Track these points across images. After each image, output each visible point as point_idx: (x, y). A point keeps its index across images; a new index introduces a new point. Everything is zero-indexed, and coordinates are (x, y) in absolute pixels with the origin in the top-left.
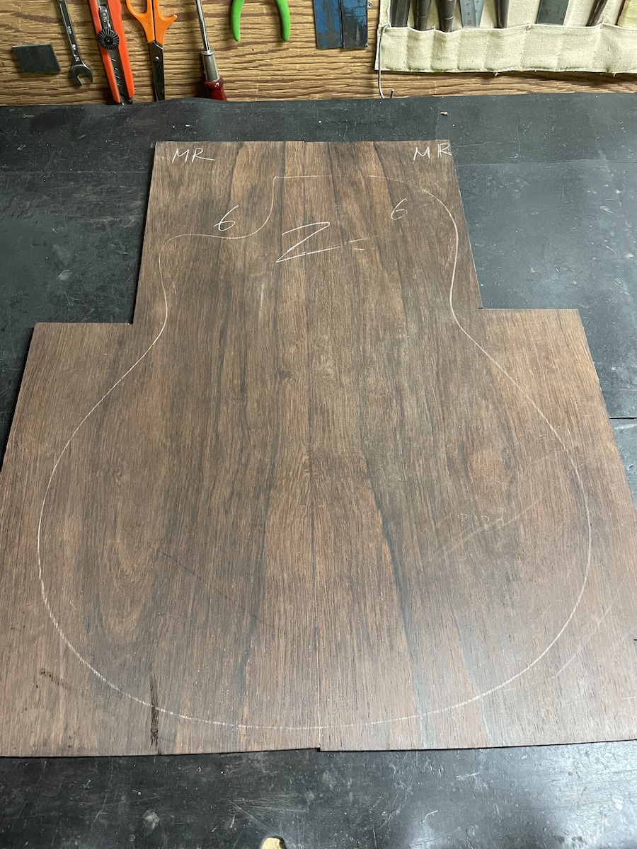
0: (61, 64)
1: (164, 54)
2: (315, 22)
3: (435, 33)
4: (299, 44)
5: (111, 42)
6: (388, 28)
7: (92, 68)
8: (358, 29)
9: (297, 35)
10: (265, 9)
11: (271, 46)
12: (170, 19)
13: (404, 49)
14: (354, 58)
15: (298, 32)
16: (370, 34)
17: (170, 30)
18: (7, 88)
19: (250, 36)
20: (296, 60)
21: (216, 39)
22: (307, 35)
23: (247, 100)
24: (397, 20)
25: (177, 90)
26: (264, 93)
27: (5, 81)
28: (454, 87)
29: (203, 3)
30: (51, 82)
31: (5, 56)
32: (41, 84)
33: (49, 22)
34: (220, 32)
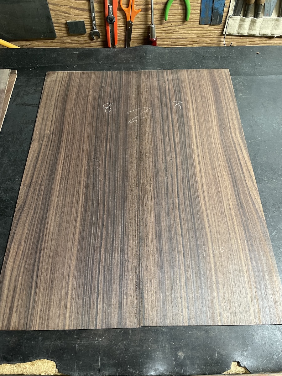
0: (87, 30)
1: (133, 26)
2: (200, 13)
3: (252, 19)
4: (192, 23)
5: (112, 21)
6: (232, 16)
7: (100, 32)
8: (219, 17)
9: (192, 18)
10: (180, 7)
11: (179, 23)
12: (138, 11)
13: (237, 26)
14: (215, 29)
15: (192, 17)
16: (224, 19)
17: (137, 16)
18: (61, 40)
19: (171, 19)
20: (190, 29)
21: (157, 20)
22: (196, 18)
23: (165, 46)
24: (236, 13)
25: (135, 42)
26: (173, 44)
27: (61, 37)
28: (255, 42)
29: (154, 4)
30: (81, 38)
31: (62, 26)
32: (76, 38)
33: (84, 11)
34: (159, 17)
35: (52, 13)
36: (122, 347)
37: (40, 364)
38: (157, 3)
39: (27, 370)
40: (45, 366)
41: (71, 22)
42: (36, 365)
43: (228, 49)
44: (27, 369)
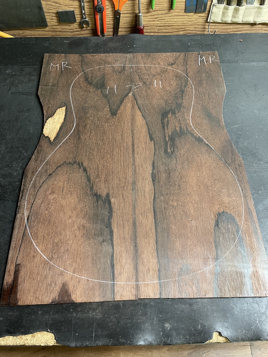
0: (77, 19)
1: (121, 15)
2: (186, 2)
3: (235, 7)
4: (177, 11)
5: (101, 10)
6: (216, 5)
7: (90, 20)
8: (203, 5)
9: (177, 7)
11: (166, 12)
13: (221, 13)
14: (200, 16)
15: (178, 5)
16: (208, 7)
17: (125, 5)
18: (52, 29)
20: (175, 17)
21: (144, 8)
22: (182, 7)
23: (152, 34)
24: (220, 0)
25: (124, 30)
26: (160, 31)
27: (52, 26)
28: (239, 29)
30: (72, 26)
31: (53, 15)
32: (67, 27)
34: (146, 6)
35: (44, 3)
36: (114, 320)
37: (40, 336)
39: (28, 342)
40: (45, 337)
41: (62, 12)
42: (36, 336)
43: (212, 37)
44: (28, 340)
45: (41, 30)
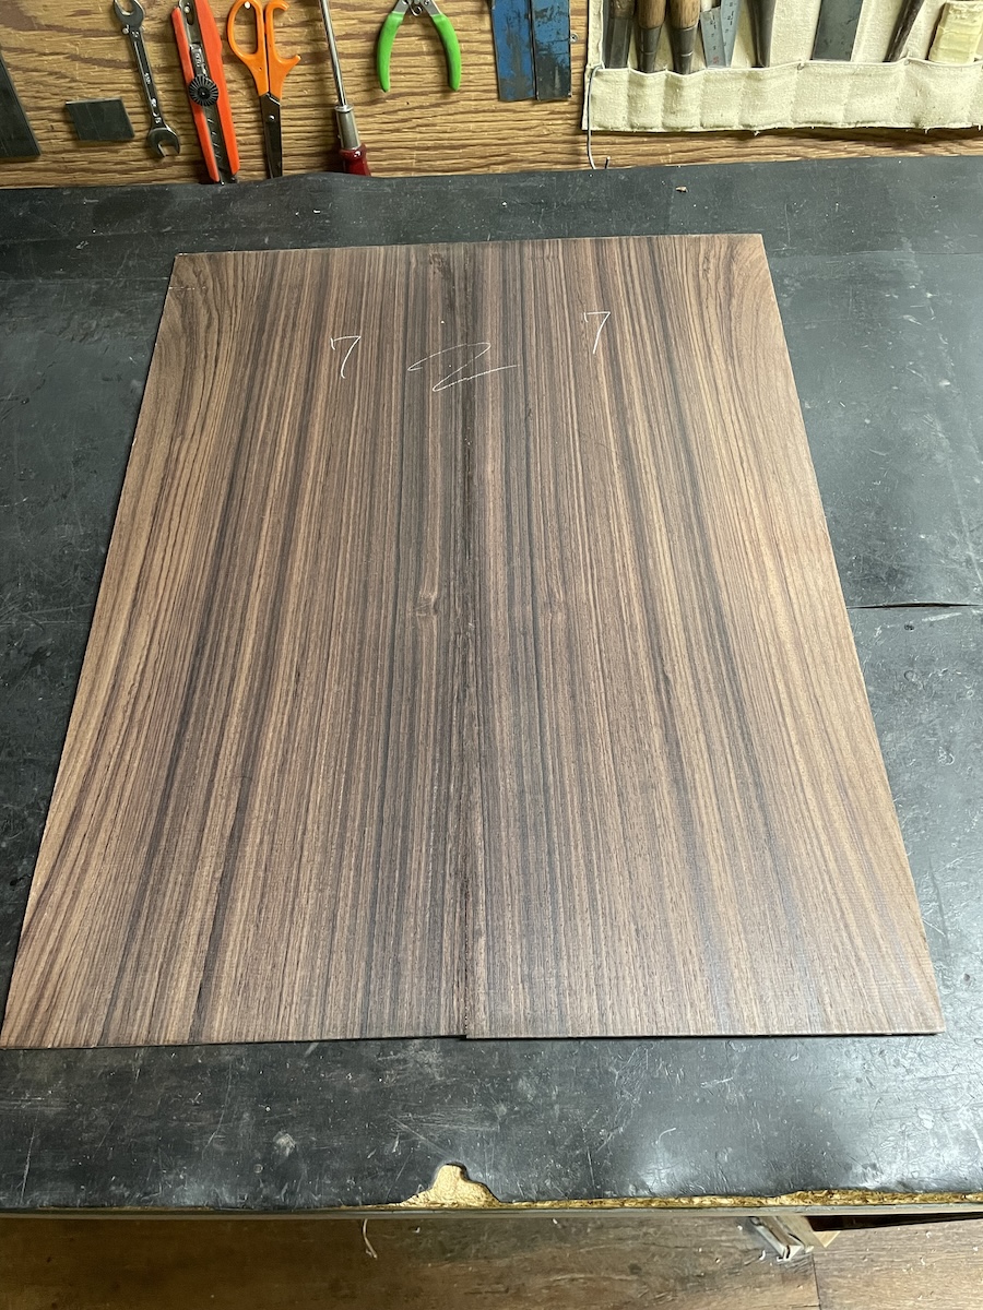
0: (134, 127)
1: (282, 112)
2: (495, 63)
3: (667, 75)
4: (472, 95)
5: (207, 96)
6: (600, 70)
7: (179, 132)
8: (557, 72)
9: (468, 82)
10: (424, 46)
11: (433, 98)
12: (290, 62)
13: (623, 100)
14: (553, 113)
15: (471, 77)
16: (575, 79)
17: (290, 77)
18: (58, 162)
19: (403, 84)
20: (469, 117)
21: (356, 89)
22: (485, 81)
23: (400, 174)
24: (613, 58)
25: (301, 161)
26: (425, 165)
27: (54, 153)
28: (696, 153)
29: (338, 38)
30: (121, 153)
31: (56, 116)
32: (106, 156)
33: (118, 68)
34: (361, 79)
35: (17, 78)
38: (347, 35)
41: (81, 104)
45: (21, 166)
